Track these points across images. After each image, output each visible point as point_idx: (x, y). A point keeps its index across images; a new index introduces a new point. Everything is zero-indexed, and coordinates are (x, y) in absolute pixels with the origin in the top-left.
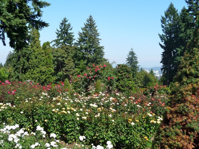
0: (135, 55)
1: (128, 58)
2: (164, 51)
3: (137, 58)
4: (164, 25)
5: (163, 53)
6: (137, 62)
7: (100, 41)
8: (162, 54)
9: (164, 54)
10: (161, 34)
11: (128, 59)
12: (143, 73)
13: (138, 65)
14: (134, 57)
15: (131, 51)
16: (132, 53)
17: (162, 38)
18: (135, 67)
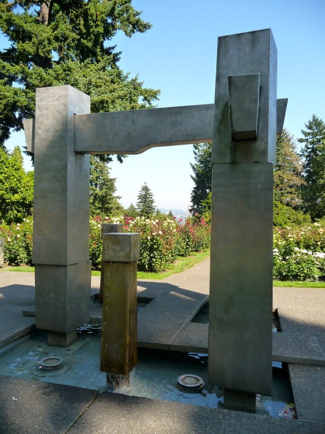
0: (150, 192)
1: (139, 195)
2: (196, 186)
3: (152, 195)
4: (197, 151)
5: (194, 188)
6: (152, 202)
7: (109, 171)
8: (193, 190)
9: (196, 191)
10: (194, 164)
11: (140, 197)
12: (161, 217)
13: (154, 205)
14: (148, 194)
15: (145, 185)
16: (146, 189)
17: (195, 168)
18: (151, 207)
